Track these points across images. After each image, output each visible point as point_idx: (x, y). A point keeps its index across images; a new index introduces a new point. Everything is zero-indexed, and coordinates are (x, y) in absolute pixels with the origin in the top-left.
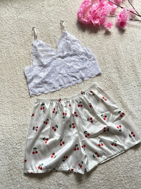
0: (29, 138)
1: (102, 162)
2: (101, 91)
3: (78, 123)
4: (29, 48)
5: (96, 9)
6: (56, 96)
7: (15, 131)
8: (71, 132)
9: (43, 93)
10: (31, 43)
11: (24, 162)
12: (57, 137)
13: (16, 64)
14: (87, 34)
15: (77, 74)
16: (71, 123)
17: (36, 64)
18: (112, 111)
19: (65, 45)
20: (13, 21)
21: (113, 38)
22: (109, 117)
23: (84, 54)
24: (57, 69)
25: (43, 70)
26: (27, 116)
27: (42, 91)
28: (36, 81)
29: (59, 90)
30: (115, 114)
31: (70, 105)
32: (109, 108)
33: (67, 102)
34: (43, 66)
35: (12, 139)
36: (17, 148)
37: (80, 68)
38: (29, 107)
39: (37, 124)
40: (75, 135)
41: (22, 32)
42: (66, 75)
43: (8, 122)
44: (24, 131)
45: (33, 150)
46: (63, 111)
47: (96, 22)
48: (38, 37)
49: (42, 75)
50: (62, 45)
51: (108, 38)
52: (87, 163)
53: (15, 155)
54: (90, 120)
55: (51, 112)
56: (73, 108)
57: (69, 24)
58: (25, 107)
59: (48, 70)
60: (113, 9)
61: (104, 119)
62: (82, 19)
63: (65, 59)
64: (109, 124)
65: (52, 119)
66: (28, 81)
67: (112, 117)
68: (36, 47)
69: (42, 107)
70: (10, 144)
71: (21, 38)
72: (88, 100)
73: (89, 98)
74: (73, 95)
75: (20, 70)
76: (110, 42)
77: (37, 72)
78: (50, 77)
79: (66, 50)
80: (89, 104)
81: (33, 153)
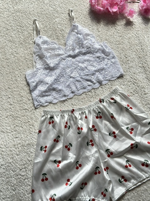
0: (36, 162)
1: (131, 188)
2: (124, 97)
3: (98, 140)
4: (30, 46)
6: (68, 107)
7: (18, 153)
8: (90, 150)
9: (50, 103)
10: (33, 40)
11: (31, 192)
12: (72, 158)
13: (15, 67)
14: (103, 25)
15: (93, 77)
16: (89, 140)
17: (40, 66)
18: (140, 122)
19: (76, 40)
20: (8, 13)
21: (136, 29)
22: (136, 130)
23: (100, 51)
24: (67, 72)
25: (50, 74)
26: (33, 133)
27: (49, 101)
28: (42, 88)
29: (71, 98)
30: (144, 125)
31: (86, 117)
32: (135, 118)
33: (82, 113)
34: (50, 69)
35: (14, 163)
36: (21, 175)
37: (96, 69)
38: (34, 122)
39: (45, 143)
40: (95, 155)
41: (21, 26)
42: (79, 79)
43: (8, 141)
44: (29, 153)
45: (41, 177)
46: (79, 125)
47: (115, 10)
48: (41, 32)
49: (49, 80)
50: (72, 41)
51: (130, 30)
52: (113, 190)
53: (19, 183)
54: (113, 134)
55: (63, 127)
56: (90, 120)
57: (80, 14)
58: (29, 122)
59: (56, 73)
61: (130, 132)
62: (97, 6)
63: (78, 58)
64: (137, 139)
65: (65, 135)
66: (31, 89)
67: (141, 129)
68: (39, 45)
69: (51, 121)
70: (12, 170)
71: (20, 34)
72: (109, 109)
73: (109, 106)
74: (89, 104)
75: (20, 75)
76: (133, 34)
77: (41, 77)
78: (59, 83)
79: (78, 47)
80: (110, 115)
81: (43, 180)
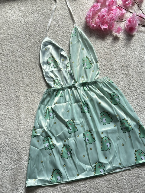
5: (105, 14)
13: (22, 67)
14: (95, 39)
21: (122, 44)
43: (13, 126)
47: (105, 27)
51: (117, 44)
60: (122, 14)
75: (26, 74)
